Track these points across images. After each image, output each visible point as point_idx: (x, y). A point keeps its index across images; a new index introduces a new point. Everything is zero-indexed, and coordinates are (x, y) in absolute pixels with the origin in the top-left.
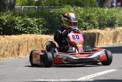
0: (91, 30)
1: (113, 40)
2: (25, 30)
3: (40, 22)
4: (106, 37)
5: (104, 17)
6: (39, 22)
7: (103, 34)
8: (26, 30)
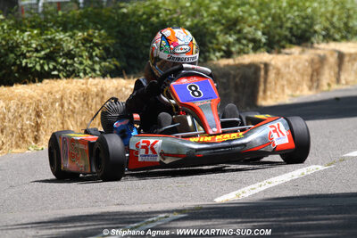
0: (245, 56)
1: (311, 80)
3: (95, 40)
4: (289, 73)
5: (280, 18)
6: (91, 41)
7: (280, 64)
8: (55, 69)
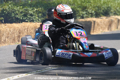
0: (88, 18)
2: (26, 18)
3: (40, 11)
4: (102, 24)
7: (99, 22)
